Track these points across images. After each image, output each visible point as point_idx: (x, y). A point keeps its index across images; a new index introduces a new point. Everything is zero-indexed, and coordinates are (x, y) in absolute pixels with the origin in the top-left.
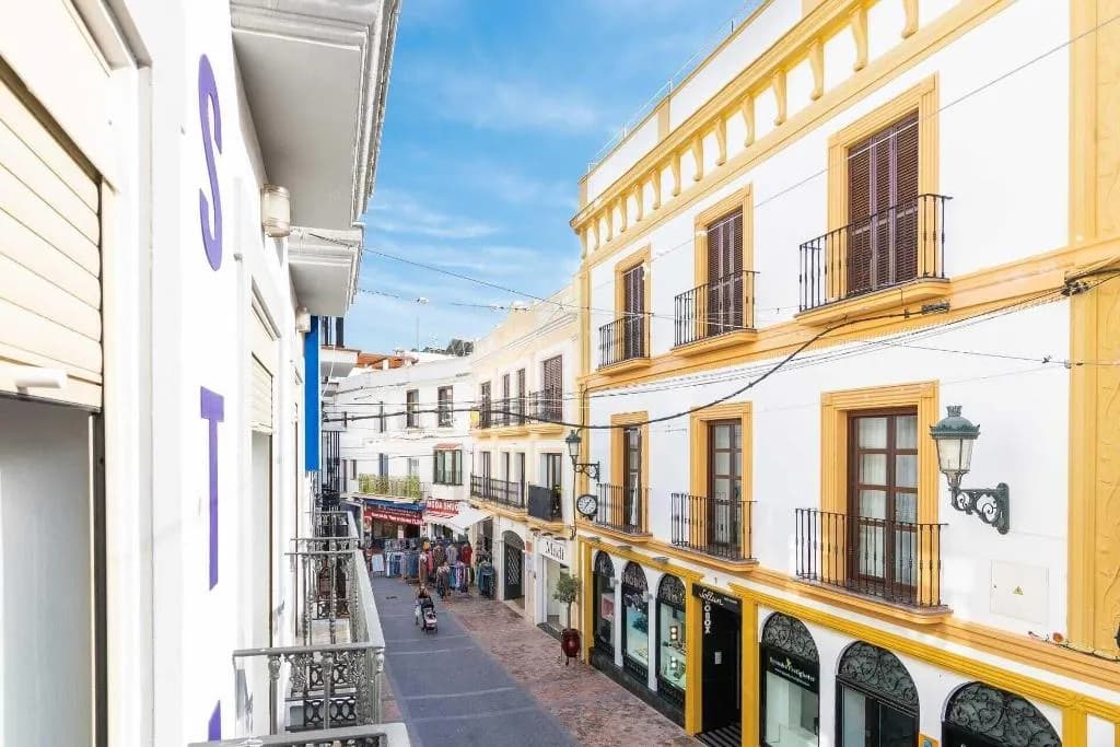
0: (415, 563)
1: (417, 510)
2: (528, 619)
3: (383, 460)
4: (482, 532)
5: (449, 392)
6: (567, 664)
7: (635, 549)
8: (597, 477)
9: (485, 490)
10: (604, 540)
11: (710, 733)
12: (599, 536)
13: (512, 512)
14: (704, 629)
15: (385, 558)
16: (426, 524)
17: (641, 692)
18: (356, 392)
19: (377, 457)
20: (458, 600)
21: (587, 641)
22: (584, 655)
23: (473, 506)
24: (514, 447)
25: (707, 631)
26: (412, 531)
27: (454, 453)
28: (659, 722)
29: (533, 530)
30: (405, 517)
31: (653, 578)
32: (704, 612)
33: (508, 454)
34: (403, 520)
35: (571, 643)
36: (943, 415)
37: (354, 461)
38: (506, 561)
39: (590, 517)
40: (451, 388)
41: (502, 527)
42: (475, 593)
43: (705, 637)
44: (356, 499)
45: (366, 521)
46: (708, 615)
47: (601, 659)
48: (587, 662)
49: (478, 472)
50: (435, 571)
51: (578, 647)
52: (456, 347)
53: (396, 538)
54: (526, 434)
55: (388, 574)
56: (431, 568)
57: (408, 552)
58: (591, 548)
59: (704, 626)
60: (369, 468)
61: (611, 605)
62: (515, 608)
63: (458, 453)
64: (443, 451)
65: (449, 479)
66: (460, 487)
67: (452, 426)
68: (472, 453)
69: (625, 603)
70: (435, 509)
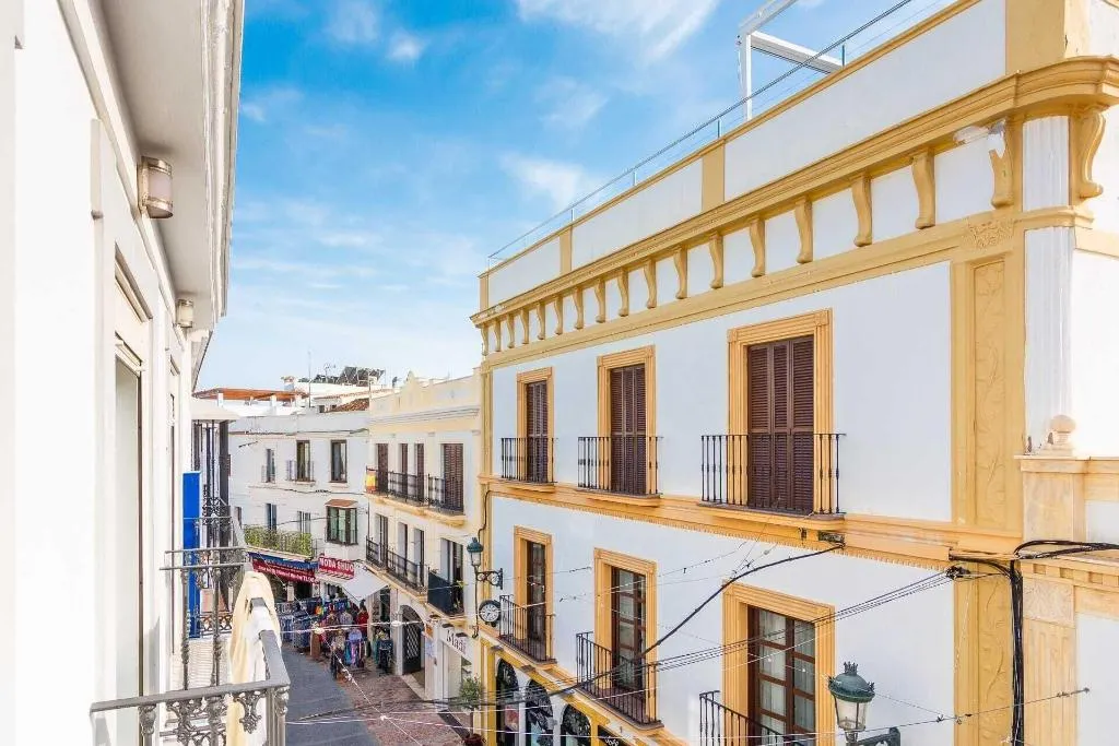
1: (310, 568)
3: (271, 510)
4: (379, 602)
7: (539, 671)
8: (500, 584)
9: (378, 556)
10: (507, 651)
12: (501, 646)
13: (411, 593)
16: (319, 583)
19: (265, 506)
23: (368, 570)
24: (412, 522)
26: (304, 589)
27: (348, 512)
29: (432, 616)
30: (295, 573)
31: (558, 705)
33: (406, 526)
34: (293, 576)
36: (839, 670)
37: (239, 509)
38: (405, 639)
40: (345, 442)
41: (399, 600)
42: (371, 665)
49: (375, 537)
50: (328, 643)
52: (349, 377)
54: (424, 516)
58: (493, 654)
61: (514, 716)
62: (415, 688)
63: (353, 512)
64: (337, 509)
65: (343, 538)
66: (355, 546)
67: (346, 482)
68: (368, 513)
69: (530, 719)
70: (328, 568)
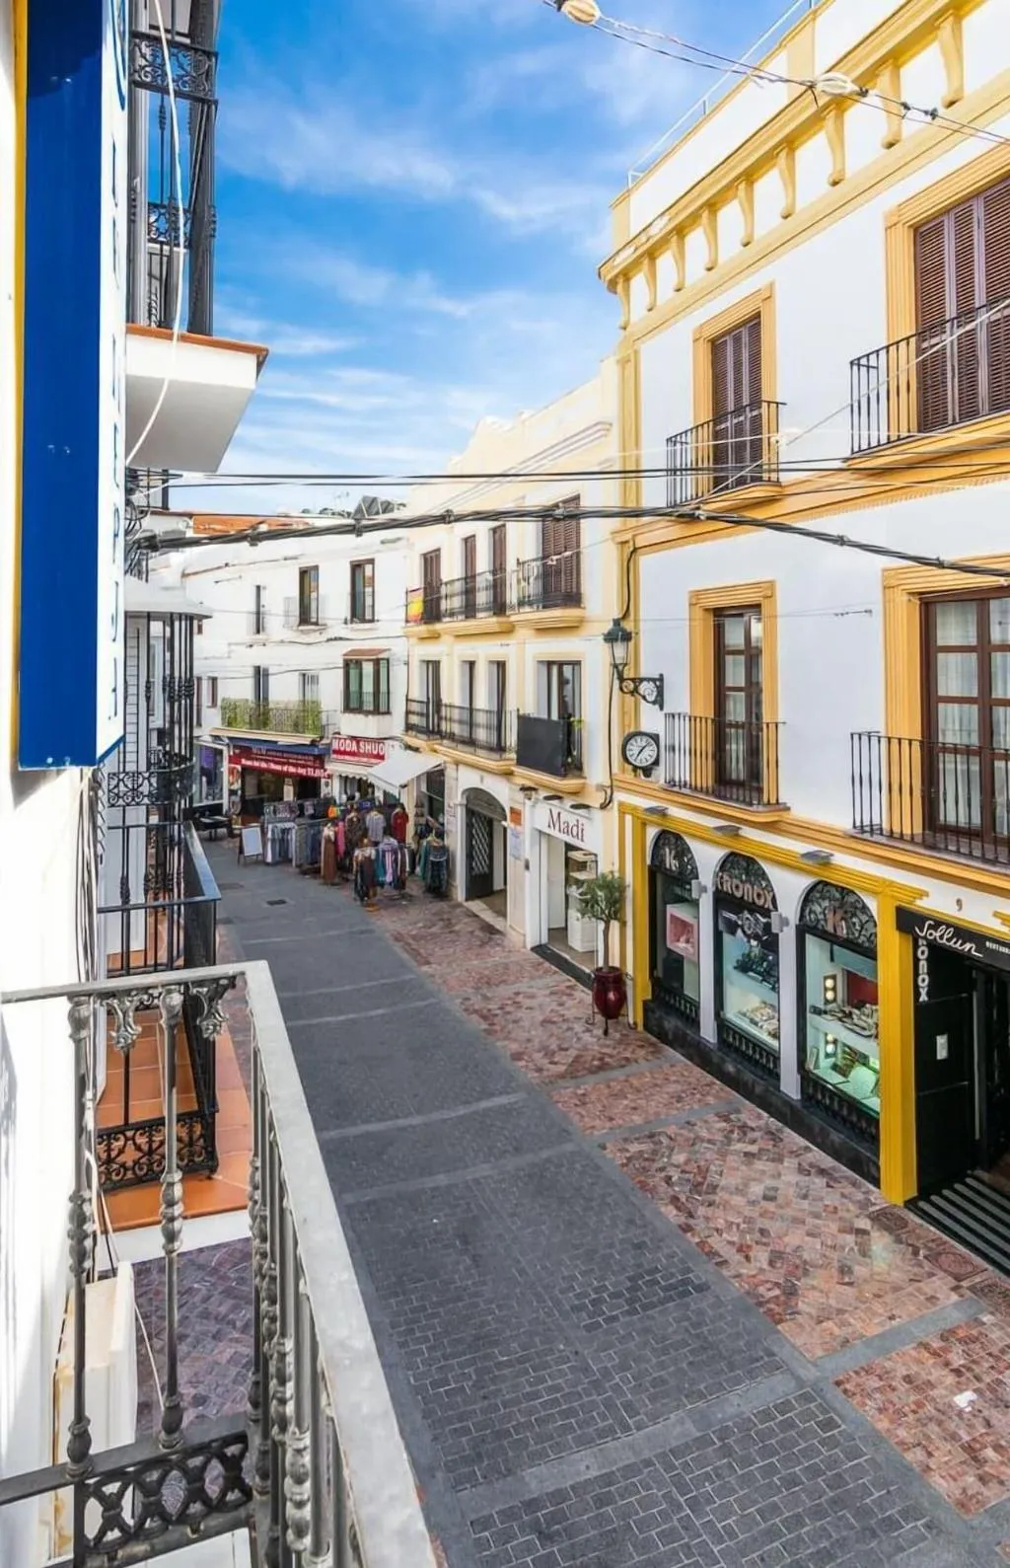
0: (315, 843)
1: (317, 755)
2: (513, 938)
3: (261, 675)
4: (424, 788)
5: (368, 569)
6: (606, 1033)
7: (747, 832)
8: (659, 701)
9: (429, 721)
10: (675, 812)
11: (934, 1198)
12: (664, 805)
13: (483, 758)
14: (917, 994)
15: (264, 833)
16: (330, 776)
17: (769, 1100)
18: (217, 572)
19: (251, 672)
20: (391, 903)
21: (638, 990)
22: (633, 1013)
23: (408, 747)
24: (484, 652)
25: (924, 997)
26: (308, 787)
27: (377, 662)
28: (822, 1172)
29: (524, 789)
30: (295, 765)
31: (788, 889)
32: (916, 961)
33: (471, 664)
34: (292, 769)
35: (611, 996)
37: (214, 680)
38: (470, 837)
39: (647, 771)
40: (371, 561)
41: (461, 781)
43: (920, 1009)
44: (217, 738)
45: (231, 772)
46: (923, 965)
47: (671, 1023)
48: (640, 1028)
49: (418, 694)
50: (349, 853)
51: (622, 999)
52: (369, 508)
53: (281, 799)
54: (509, 630)
55: (269, 859)
56: (342, 848)
57: (301, 820)
58: (644, 824)
59: (916, 987)
60: (240, 690)
61: (689, 927)
62: (488, 916)
63: (383, 664)
64: (359, 663)
65: (369, 705)
66: (387, 717)
67: (372, 621)
68: (407, 664)
69: (721, 927)
70: (345, 753)
